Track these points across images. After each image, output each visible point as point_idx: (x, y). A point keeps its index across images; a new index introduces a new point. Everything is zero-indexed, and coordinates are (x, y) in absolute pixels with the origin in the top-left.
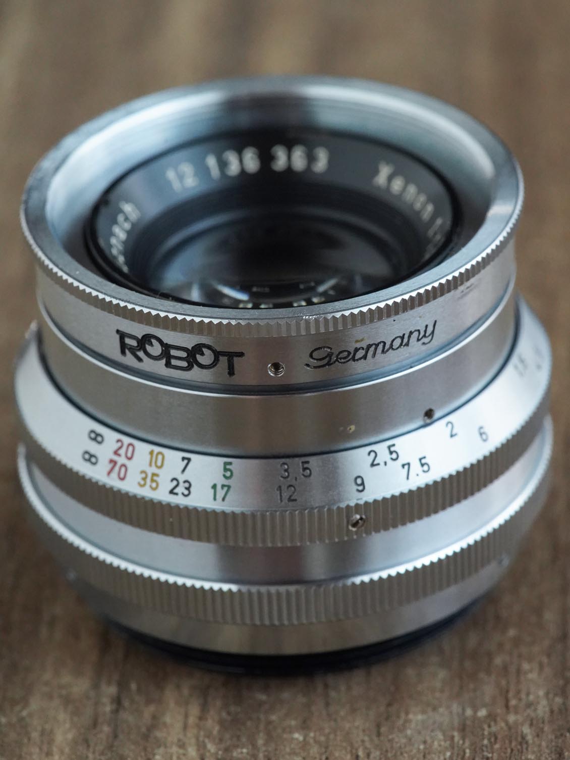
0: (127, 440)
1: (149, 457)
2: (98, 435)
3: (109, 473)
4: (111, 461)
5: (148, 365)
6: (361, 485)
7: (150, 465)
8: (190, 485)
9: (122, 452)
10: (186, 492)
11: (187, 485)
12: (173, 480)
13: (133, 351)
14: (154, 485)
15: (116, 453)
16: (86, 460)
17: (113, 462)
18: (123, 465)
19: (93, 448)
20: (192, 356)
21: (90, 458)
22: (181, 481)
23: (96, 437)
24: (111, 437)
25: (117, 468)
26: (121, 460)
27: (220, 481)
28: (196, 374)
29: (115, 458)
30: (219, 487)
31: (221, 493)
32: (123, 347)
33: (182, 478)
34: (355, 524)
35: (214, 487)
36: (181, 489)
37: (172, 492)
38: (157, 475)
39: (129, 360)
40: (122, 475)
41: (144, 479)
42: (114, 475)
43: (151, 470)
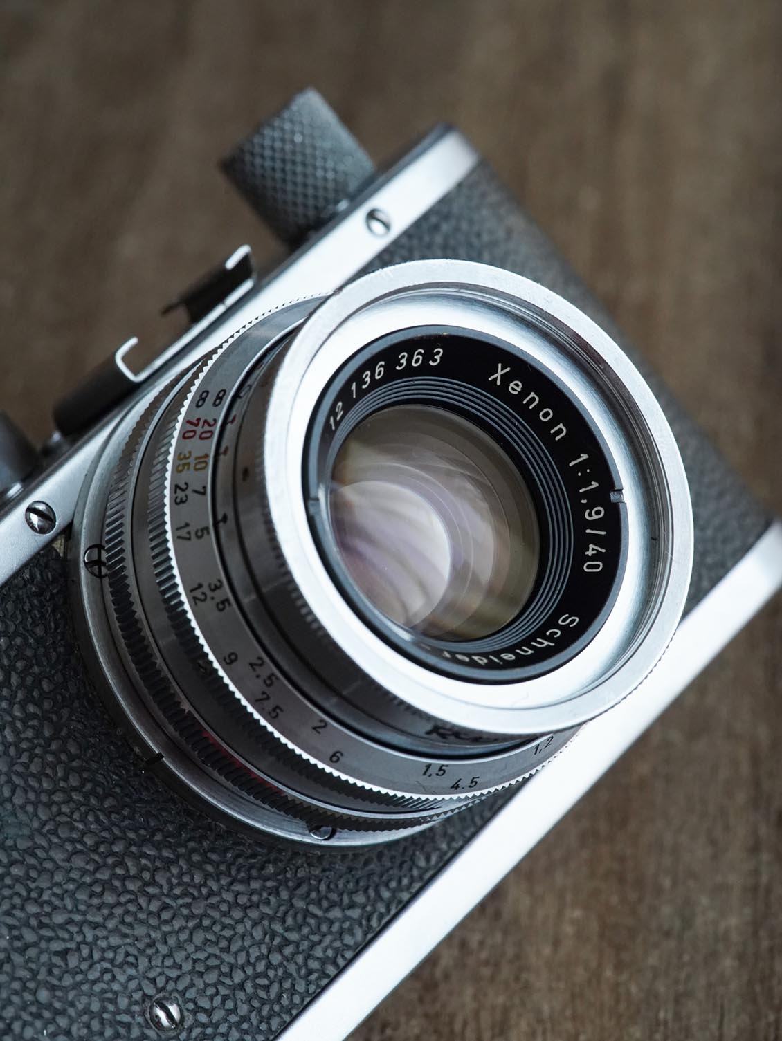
0: (217, 429)
1: (203, 455)
2: (222, 399)
3: (189, 421)
4: (198, 420)
7: (197, 458)
8: (184, 502)
9: (206, 428)
10: (178, 500)
11: (184, 499)
12: (186, 484)
14: (180, 468)
15: (205, 422)
17: (197, 422)
18: (196, 434)
19: (211, 398)
22: (186, 492)
23: (220, 398)
24: (220, 412)
25: (193, 428)
26: (199, 429)
27: (193, 528)
29: (201, 423)
30: (186, 530)
31: (183, 533)
33: (189, 492)
35: (187, 525)
36: (180, 494)
37: (177, 486)
38: (188, 469)
40: (187, 435)
41: (186, 457)
42: (188, 427)
43: (192, 461)
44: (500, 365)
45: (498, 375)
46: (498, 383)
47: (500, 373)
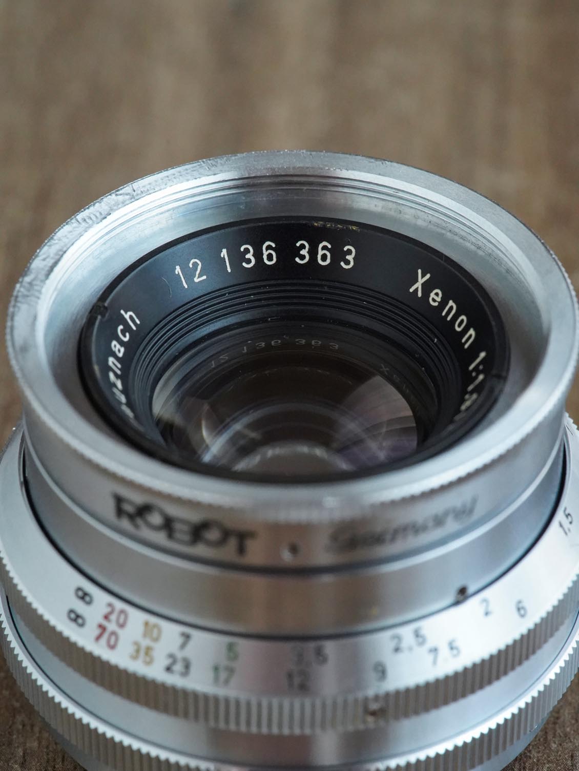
0: (119, 605)
1: (143, 627)
2: (86, 594)
3: (98, 638)
4: (100, 626)
5: (146, 533)
6: (381, 671)
7: (145, 637)
8: (189, 664)
9: (113, 617)
10: (185, 671)
11: (185, 663)
12: (169, 656)
13: (131, 517)
14: (148, 659)
15: (106, 617)
16: (71, 619)
17: (103, 628)
18: (113, 633)
19: (80, 607)
20: (198, 532)
21: (76, 618)
22: (178, 659)
23: (84, 596)
24: (101, 598)
25: (106, 636)
26: (111, 626)
27: (224, 662)
28: (201, 550)
29: (105, 623)
30: (221, 669)
31: (223, 675)
32: (120, 512)
33: (179, 656)
34: (373, 713)
35: (216, 668)
36: (178, 667)
37: (169, 669)
38: (152, 649)
39: (125, 524)
40: (112, 643)
41: (138, 651)
42: (103, 640)
43: (145, 643)
44: (420, 271)
45: (418, 285)
46: (420, 294)
47: (421, 281)
